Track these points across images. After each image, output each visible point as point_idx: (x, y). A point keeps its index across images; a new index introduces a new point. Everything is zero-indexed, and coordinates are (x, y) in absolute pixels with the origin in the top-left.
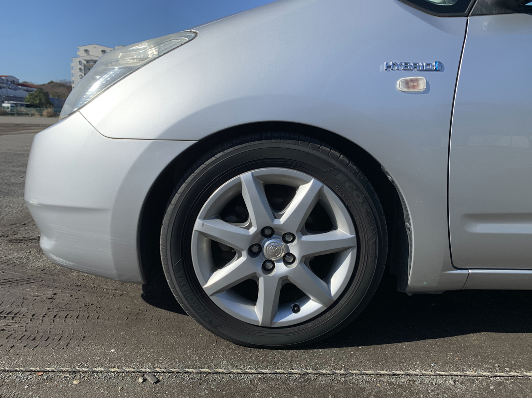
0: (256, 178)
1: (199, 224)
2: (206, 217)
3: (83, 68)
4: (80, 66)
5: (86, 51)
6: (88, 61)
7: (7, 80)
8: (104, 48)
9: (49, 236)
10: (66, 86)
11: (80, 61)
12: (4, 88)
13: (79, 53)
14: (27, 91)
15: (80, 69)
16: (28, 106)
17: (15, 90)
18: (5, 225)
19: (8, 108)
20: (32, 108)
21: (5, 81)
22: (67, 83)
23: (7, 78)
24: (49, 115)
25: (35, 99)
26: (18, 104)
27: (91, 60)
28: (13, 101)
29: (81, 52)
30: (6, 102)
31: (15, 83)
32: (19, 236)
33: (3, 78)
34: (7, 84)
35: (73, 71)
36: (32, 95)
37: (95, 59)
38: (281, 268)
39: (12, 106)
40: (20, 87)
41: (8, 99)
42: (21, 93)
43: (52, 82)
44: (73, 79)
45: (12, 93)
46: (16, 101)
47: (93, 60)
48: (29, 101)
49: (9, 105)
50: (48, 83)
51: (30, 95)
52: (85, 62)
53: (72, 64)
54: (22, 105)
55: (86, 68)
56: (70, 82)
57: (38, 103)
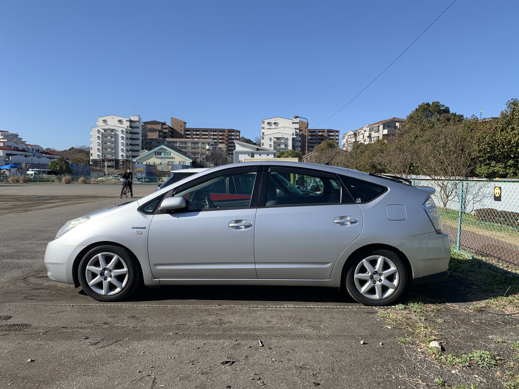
0: (102, 255)
1: (88, 267)
2: (90, 265)
3: (101, 136)
4: (99, 135)
5: (105, 121)
6: (105, 130)
7: (33, 149)
8: (120, 118)
9: (50, 272)
10: (85, 152)
11: (98, 130)
12: (29, 156)
13: (98, 123)
14: (50, 158)
15: (98, 137)
16: (49, 173)
17: (39, 158)
18: (34, 272)
19: (32, 175)
20: (53, 175)
21: (31, 149)
22: (86, 149)
23: (32, 147)
24: (67, 182)
25: (56, 167)
26: (41, 171)
27: (109, 129)
28: (37, 168)
29: (100, 123)
30: (31, 169)
31: (40, 151)
32: (40, 276)
33: (30, 147)
34: (32, 153)
35: (91, 139)
36: (53, 162)
37: (112, 128)
38: (109, 279)
39: (35, 174)
40: (44, 155)
41: (33, 166)
42: (44, 160)
43: (73, 148)
44: (91, 146)
45: (36, 160)
46: (40, 168)
47: (110, 129)
48: (50, 169)
49: (33, 172)
50: (69, 149)
51: (51, 162)
52: (103, 131)
53: (92, 133)
54: (44, 172)
55: (103, 136)
56: (89, 148)
57: (59, 170)
